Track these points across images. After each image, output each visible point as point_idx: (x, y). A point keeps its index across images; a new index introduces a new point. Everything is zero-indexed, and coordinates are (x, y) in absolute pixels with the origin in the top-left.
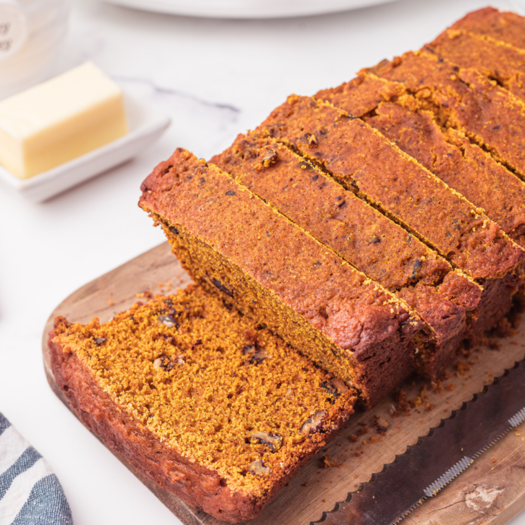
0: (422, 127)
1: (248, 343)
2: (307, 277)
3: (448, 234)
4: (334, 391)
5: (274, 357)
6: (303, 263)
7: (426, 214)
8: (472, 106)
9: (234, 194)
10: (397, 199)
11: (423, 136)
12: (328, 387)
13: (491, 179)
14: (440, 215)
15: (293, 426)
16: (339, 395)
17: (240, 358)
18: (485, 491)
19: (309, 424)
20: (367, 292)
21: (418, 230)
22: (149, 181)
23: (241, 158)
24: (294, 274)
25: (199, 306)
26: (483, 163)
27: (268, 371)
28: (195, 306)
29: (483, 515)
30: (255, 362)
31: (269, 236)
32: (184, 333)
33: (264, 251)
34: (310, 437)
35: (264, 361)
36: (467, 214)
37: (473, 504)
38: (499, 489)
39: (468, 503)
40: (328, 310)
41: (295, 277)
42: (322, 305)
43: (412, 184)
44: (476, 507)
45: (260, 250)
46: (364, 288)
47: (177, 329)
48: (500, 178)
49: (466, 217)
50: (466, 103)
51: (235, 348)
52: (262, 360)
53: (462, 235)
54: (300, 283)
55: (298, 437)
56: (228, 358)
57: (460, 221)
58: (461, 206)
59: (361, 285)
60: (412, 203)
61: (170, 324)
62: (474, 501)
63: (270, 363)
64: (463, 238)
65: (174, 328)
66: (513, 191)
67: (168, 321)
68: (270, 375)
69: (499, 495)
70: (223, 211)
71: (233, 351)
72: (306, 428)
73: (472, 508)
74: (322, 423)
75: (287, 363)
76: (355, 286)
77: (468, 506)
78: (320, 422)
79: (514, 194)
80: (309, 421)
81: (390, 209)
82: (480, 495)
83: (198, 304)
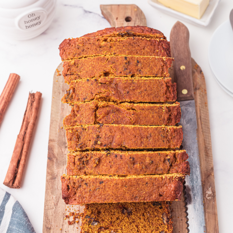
0: (115, 111)
1: (122, 210)
2: (147, 189)
3: (163, 141)
4: (158, 204)
5: (133, 208)
6: (143, 187)
7: (154, 140)
8: (115, 90)
9: (103, 182)
10: (142, 142)
11: (119, 113)
12: (156, 204)
13: (149, 112)
14: (157, 137)
15: (162, 225)
16: (161, 204)
17: (126, 216)
18: (208, 191)
19: (164, 220)
20: (166, 180)
21: (156, 147)
22: (64, 195)
23: (83, 165)
24: (144, 192)
25: (96, 210)
26: (143, 109)
27: (136, 213)
28: (95, 211)
29: (213, 198)
30: (130, 214)
31: (126, 187)
32: (103, 223)
33: (129, 192)
34: (169, 224)
35: (132, 211)
36: (162, 131)
37: (209, 198)
38: (210, 187)
39: (208, 198)
40: (161, 194)
41: (145, 192)
42: (158, 194)
43: (141, 134)
44: (210, 198)
45: (128, 193)
46: (165, 180)
47: (99, 223)
48: (151, 110)
49: (163, 132)
50: (113, 91)
51: (121, 214)
52: (131, 212)
53: (166, 138)
54: (147, 193)
55: (166, 227)
56: (123, 219)
57: (162, 134)
58: (158, 129)
59: (163, 179)
60: (146, 140)
61: (96, 224)
62: (208, 196)
63: (134, 210)
64: (167, 138)
65: (99, 224)
66: (157, 110)
67: (95, 223)
68: (139, 215)
69: (211, 189)
70: (105, 190)
71: (121, 216)
72: (165, 222)
73: (210, 199)
74: (167, 217)
75: (138, 206)
76: (162, 181)
77: (209, 199)
78: (166, 217)
79: (158, 111)
80: (164, 219)
81: (143, 147)
82: (208, 194)
83: (95, 209)
